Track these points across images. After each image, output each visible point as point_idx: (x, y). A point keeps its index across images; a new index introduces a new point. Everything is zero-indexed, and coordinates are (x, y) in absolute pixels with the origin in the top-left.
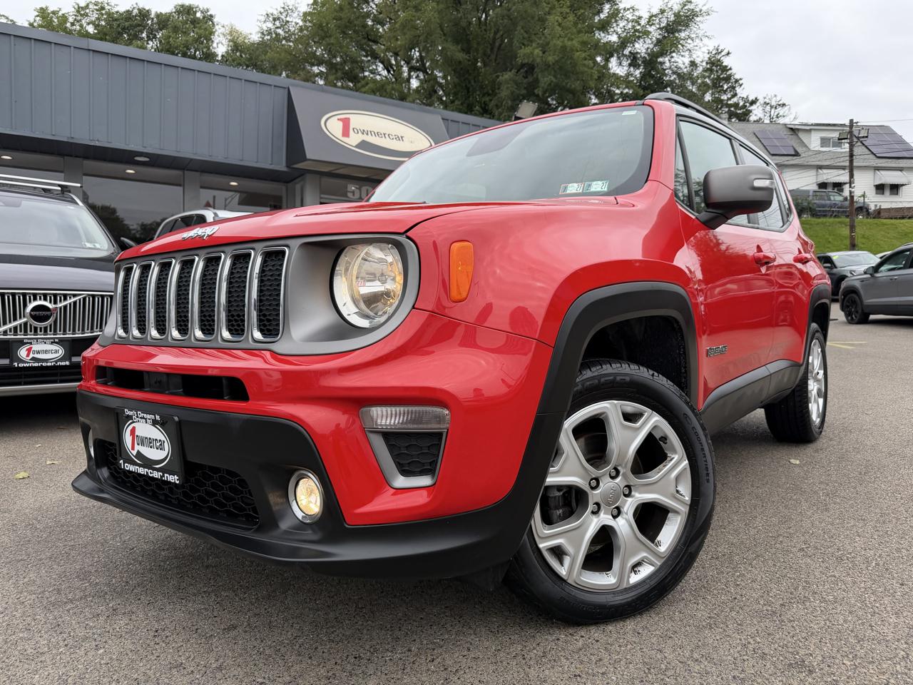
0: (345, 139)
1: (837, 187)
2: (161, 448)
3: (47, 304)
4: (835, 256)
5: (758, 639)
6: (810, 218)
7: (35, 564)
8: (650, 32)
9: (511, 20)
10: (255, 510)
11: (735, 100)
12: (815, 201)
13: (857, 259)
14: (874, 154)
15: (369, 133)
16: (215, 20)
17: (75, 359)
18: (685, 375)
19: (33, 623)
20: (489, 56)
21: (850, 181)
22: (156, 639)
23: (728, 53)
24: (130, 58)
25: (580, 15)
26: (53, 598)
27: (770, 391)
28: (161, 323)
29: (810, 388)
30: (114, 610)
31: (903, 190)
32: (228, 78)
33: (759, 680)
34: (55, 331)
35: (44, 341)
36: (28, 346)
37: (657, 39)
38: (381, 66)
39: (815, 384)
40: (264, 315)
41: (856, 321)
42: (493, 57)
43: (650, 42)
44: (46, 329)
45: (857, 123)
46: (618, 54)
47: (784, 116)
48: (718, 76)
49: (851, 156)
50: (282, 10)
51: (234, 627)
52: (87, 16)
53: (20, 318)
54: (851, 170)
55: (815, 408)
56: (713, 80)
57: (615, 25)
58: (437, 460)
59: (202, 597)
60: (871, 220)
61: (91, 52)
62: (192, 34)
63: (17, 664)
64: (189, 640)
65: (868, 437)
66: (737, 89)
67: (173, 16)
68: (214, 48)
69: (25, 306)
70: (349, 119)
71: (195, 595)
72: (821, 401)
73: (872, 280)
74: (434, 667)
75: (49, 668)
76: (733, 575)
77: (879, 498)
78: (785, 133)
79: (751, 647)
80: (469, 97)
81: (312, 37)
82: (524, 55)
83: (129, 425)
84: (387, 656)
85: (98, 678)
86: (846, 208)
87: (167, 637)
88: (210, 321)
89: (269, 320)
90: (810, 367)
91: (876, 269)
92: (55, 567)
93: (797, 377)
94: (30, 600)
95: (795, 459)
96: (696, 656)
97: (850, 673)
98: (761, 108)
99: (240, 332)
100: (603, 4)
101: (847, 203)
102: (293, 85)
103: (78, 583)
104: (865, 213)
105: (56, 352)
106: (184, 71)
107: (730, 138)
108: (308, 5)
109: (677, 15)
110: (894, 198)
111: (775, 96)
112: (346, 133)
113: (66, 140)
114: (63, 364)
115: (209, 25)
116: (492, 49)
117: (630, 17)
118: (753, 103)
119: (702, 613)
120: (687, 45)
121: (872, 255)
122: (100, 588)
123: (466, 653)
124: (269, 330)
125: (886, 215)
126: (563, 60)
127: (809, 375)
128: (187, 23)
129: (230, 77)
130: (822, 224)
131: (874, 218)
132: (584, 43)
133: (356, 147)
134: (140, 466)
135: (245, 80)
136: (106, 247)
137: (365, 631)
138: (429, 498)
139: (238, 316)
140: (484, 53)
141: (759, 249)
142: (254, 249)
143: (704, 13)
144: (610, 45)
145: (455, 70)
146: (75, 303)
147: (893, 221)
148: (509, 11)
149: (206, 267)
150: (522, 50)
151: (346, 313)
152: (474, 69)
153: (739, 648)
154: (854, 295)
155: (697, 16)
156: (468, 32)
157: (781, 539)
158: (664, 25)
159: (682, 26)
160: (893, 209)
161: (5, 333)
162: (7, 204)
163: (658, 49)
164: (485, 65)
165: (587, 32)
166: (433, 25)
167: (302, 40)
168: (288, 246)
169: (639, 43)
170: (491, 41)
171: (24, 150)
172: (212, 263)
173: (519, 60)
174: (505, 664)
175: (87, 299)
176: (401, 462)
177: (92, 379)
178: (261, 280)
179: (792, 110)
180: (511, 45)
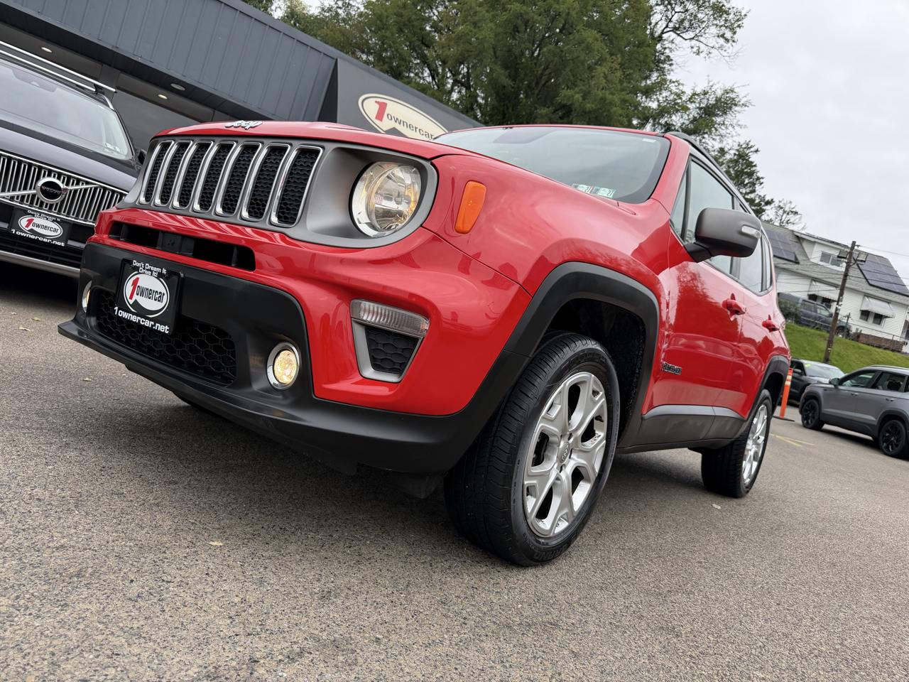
0: (377, 122)
1: (825, 302)
2: (160, 300)
3: (59, 183)
4: (808, 364)
5: (640, 606)
6: (793, 324)
8: (689, 109)
9: (562, 60)
10: (233, 371)
11: (752, 196)
12: (802, 310)
13: (827, 372)
14: (867, 280)
15: (402, 123)
17: (70, 243)
18: (638, 376)
20: (533, 89)
21: (839, 298)
22: (102, 472)
23: (757, 151)
25: (628, 75)
27: (710, 432)
28: (185, 197)
29: (748, 447)
30: (67, 444)
31: (886, 322)
32: (282, 34)
33: (632, 630)
34: (60, 211)
35: (47, 217)
36: (30, 218)
37: (695, 118)
38: (428, 71)
39: (754, 446)
40: (286, 204)
41: (811, 426)
42: (536, 92)
43: (687, 118)
44: (51, 206)
45: (858, 246)
46: (654, 120)
47: (794, 224)
48: (743, 170)
49: (846, 275)
51: (175, 483)
53: (30, 189)
54: (842, 289)
55: (748, 467)
56: (736, 171)
57: (658, 93)
58: (407, 362)
59: (150, 456)
60: (850, 341)
64: (132, 481)
65: (789, 507)
66: (756, 186)
68: (272, 10)
69: (38, 178)
70: (386, 104)
71: (143, 453)
72: (755, 464)
73: (834, 391)
74: (350, 551)
76: (633, 563)
77: (782, 548)
78: (790, 239)
79: (632, 609)
81: (369, 25)
82: (565, 95)
83: (133, 276)
84: (310, 535)
85: (44, 483)
86: (828, 323)
87: (112, 473)
88: (232, 201)
89: (288, 209)
90: (753, 427)
91: (841, 382)
92: (16, 401)
93: (738, 431)
95: (718, 505)
96: (582, 602)
97: (711, 644)
98: (774, 210)
99: (259, 215)
100: (652, 71)
101: (831, 319)
102: (341, 58)
104: (846, 333)
105: (55, 230)
106: (241, 15)
107: (733, 195)
109: (718, 100)
110: (876, 327)
111: (791, 202)
112: (380, 116)
113: (110, 48)
114: (59, 243)
116: (537, 84)
117: (674, 89)
118: (768, 203)
119: (597, 579)
120: (720, 130)
121: (840, 372)
122: (56, 427)
123: (380, 550)
124: (286, 218)
125: (864, 340)
126: (601, 111)
127: (750, 435)
129: (285, 33)
130: (804, 333)
131: (852, 340)
132: (624, 101)
133: (386, 131)
134: (133, 314)
135: (298, 41)
136: (126, 153)
137: (294, 514)
138: (392, 392)
139: (261, 200)
140: (529, 86)
141: (733, 297)
142: (291, 145)
143: (743, 104)
144: (649, 110)
145: (497, 94)
146: (86, 190)
147: (869, 347)
148: (562, 51)
149: (242, 153)
150: (564, 91)
151: (358, 219)
152: (515, 98)
153: (621, 608)
154: (814, 401)
155: (736, 105)
156: (519, 61)
157: (684, 551)
158: (704, 106)
159: (719, 110)
160: (872, 336)
161: (12, 198)
162: (42, 86)
163: (692, 127)
164: (526, 97)
165: (631, 92)
166: (486, 45)
167: (360, 27)
168: (323, 148)
169: (676, 116)
170: (538, 75)
171: (67, 47)
172: (249, 150)
173: (559, 99)
174: (413, 565)
175: (99, 190)
176: (376, 357)
177: (105, 233)
178: (291, 173)
179: (803, 220)
180: (556, 85)
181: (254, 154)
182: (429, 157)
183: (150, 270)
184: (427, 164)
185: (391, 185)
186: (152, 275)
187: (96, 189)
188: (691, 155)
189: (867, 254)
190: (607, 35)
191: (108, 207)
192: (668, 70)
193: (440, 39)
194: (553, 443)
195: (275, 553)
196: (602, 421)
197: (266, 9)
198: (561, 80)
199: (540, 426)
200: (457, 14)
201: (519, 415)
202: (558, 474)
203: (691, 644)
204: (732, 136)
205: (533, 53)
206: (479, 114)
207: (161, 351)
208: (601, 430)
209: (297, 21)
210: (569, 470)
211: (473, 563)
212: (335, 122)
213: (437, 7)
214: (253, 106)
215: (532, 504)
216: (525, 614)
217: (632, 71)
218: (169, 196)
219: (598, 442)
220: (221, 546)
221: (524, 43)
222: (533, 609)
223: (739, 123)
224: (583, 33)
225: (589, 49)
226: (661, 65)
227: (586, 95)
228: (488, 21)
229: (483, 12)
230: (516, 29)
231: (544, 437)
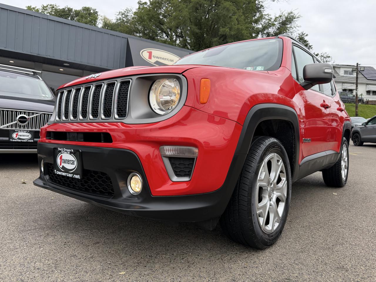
0: (150, 60)
1: (350, 91)
2: (73, 164)
3: (25, 116)
5: (323, 258)
7: (15, 216)
8: (275, 24)
9: (218, 17)
10: (113, 190)
12: (341, 96)
13: (358, 120)
14: (366, 78)
15: (160, 58)
16: (98, 14)
18: (294, 148)
19: (13, 237)
20: (209, 31)
21: (356, 88)
22: (65, 246)
23: (307, 35)
24: (64, 23)
25: (247, 17)
26: (22, 229)
27: (326, 163)
28: (75, 114)
29: (342, 164)
30: (47, 234)
33: (325, 273)
34: (28, 127)
35: (23, 131)
36: (16, 133)
37: (278, 27)
38: (165, 35)
39: (344, 163)
40: (120, 108)
41: (358, 145)
42: (211, 32)
43: (275, 28)
44: (24, 126)
45: (360, 65)
46: (262, 32)
47: (329, 61)
49: (357, 78)
50: (126, 11)
51: (98, 243)
52: (47, 10)
53: (14, 121)
54: (357, 84)
55: (344, 173)
57: (261, 21)
58: (192, 170)
59: (85, 231)
60: (365, 105)
61: (48, 20)
62: (89, 19)
63: (6, 252)
64: (79, 247)
65: (366, 186)
67: (81, 11)
68: (98, 25)
69: (16, 116)
70: (151, 52)
71: (82, 230)
72: (346, 170)
73: (365, 128)
74: (184, 261)
75: (20, 254)
76: (311, 234)
77: (372, 208)
79: (320, 260)
80: (200, 48)
81: (137, 22)
82: (222, 31)
83: (59, 155)
84: (163, 256)
85: (40, 258)
86: (354, 100)
87: (70, 245)
88: (96, 112)
89: (122, 110)
90: (342, 155)
91: (367, 123)
92: (23, 217)
93: (337, 159)
94: (12, 229)
95: (335, 193)
96: (296, 262)
97: (364, 272)
99: (109, 116)
100: (256, 13)
101: (355, 98)
102: (129, 37)
103: (32, 224)
104: (362, 102)
105: (28, 136)
107: (313, 56)
108: (136, 9)
109: (287, 18)
110: (374, 97)
111: (326, 53)
112: (150, 57)
113: (36, 55)
114: (31, 141)
115: (96, 16)
116: (210, 29)
117: (267, 18)
118: (317, 55)
119: (298, 247)
120: (290, 30)
121: (365, 119)
122: (42, 226)
123: (197, 257)
124: (121, 115)
125: (371, 103)
126: (238, 34)
127: (342, 159)
128: (87, 14)
129: (104, 33)
131: (366, 104)
132: (247, 28)
133: (154, 63)
134: (63, 172)
135: (110, 34)
136: (51, 96)
137: (154, 247)
138: (188, 186)
139: (109, 109)
140: (207, 30)
141: (324, 101)
142: (116, 81)
143: (297, 17)
144: (259, 29)
145: (195, 37)
146: (37, 116)
147: (374, 106)
148: (217, 13)
149: (96, 89)
150: (222, 29)
151: (154, 108)
152: (203, 37)
153: (315, 261)
154: (357, 134)
155: (294, 18)
156: (201, 22)
157: (331, 221)
158: (281, 22)
159: (288, 22)
160: (374, 101)
161: (8, 127)
162: (11, 77)
163: (278, 31)
164: (207, 36)
165: (249, 23)
166: (186, 18)
167: (133, 23)
168: (131, 79)
169: (270, 29)
170: (210, 26)
171: (19, 59)
172: (98, 87)
173: (220, 33)
174: (214, 261)
175: (42, 115)
176: (176, 170)
177: (44, 137)
178: (119, 94)
179: (333, 59)
180: (218, 28)
181: (101, 88)
182: (181, 72)
183: (66, 151)
184: (180, 76)
185: (165, 89)
186: (67, 153)
187: (41, 115)
188: (292, 43)
189: (364, 67)
190: (234, 2)
191: (43, 125)
192: (263, 11)
193: (167, 20)
194: (265, 190)
195: (150, 271)
196: (283, 173)
197: (95, 25)
198: (219, 25)
199: (258, 184)
200: (171, 8)
201: (248, 182)
202: (270, 203)
203: (355, 274)
204: (296, 32)
205: (206, 17)
206: (189, 47)
207: (79, 186)
208: (284, 177)
209: (108, 27)
210: (274, 199)
211: (241, 253)
212: (133, 66)
213: (163, 8)
214: (98, 65)
215: (262, 221)
216: (273, 277)
217: (248, 15)
218: (68, 115)
219: (283, 183)
220: (125, 274)
221: (201, 14)
222: (276, 273)
223: (298, 25)
224: (224, 4)
225: (228, 10)
226: (259, 9)
227: (231, 29)
228: (185, 8)
229: (183, 5)
230: (197, 9)
231: (261, 188)
